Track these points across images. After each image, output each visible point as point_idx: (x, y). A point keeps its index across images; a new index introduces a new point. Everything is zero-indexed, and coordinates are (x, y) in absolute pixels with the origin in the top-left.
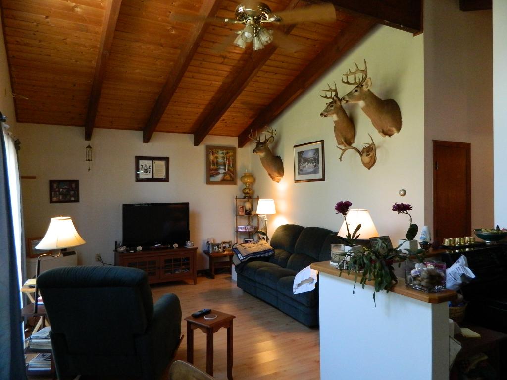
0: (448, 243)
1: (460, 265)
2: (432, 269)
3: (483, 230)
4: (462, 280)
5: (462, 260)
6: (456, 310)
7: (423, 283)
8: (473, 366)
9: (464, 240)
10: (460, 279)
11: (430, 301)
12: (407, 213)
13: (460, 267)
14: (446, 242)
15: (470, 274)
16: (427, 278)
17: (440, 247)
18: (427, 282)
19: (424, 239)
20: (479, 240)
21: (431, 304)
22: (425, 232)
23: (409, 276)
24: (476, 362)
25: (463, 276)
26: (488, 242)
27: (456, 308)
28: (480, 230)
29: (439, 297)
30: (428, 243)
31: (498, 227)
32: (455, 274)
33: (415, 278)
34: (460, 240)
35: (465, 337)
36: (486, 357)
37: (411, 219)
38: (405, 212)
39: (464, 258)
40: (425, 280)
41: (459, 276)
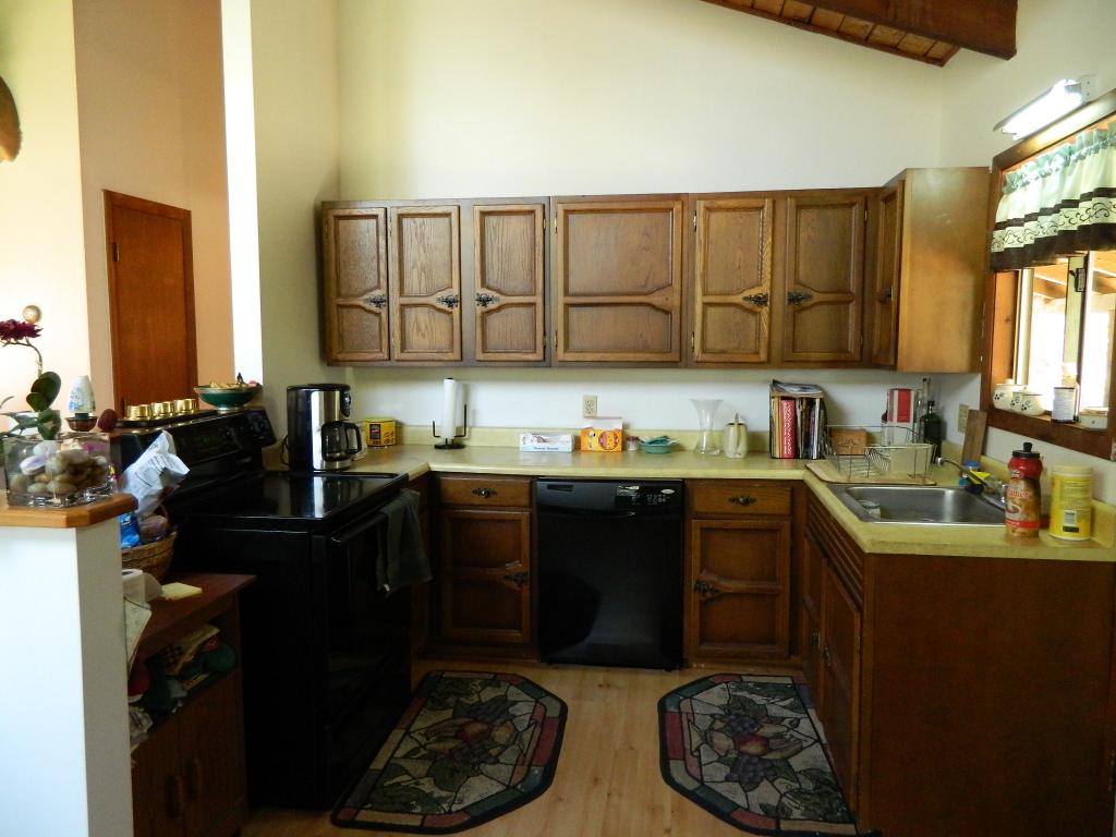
0: (139, 414)
1: (158, 452)
2: (76, 451)
3: (212, 385)
4: (162, 482)
5: (164, 440)
6: (150, 550)
7: (53, 487)
8: (188, 658)
9: (173, 406)
10: (159, 481)
11: (70, 523)
12: (29, 345)
13: (159, 457)
14: (134, 413)
15: (178, 467)
16: (63, 472)
17: (118, 425)
18: (60, 482)
19: (77, 408)
20: (205, 406)
21: (72, 531)
22: (78, 389)
23: (15, 478)
24: (195, 646)
25: (165, 473)
26: (223, 410)
27: (152, 545)
28: (209, 387)
29: (90, 511)
30: (85, 415)
31: (240, 377)
32: (146, 472)
33: (32, 478)
34: (165, 406)
35: (170, 600)
36: (215, 631)
37: (41, 360)
38: (23, 341)
39: (167, 436)
40: (57, 478)
41: (155, 477)
